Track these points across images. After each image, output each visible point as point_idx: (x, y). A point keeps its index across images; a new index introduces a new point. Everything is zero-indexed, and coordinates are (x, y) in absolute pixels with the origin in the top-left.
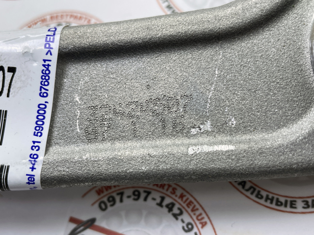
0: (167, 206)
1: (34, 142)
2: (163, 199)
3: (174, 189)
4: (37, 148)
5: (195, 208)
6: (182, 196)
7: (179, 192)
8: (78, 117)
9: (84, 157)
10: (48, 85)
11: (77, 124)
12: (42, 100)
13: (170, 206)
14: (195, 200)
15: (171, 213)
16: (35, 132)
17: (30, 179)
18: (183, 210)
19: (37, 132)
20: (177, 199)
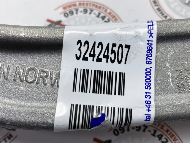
0: (158, 136)
1: (146, 93)
2: (155, 131)
3: (163, 126)
4: (149, 97)
5: (176, 139)
6: (167, 131)
7: (166, 128)
8: (170, 77)
9: (181, 102)
10: (151, 56)
11: (171, 81)
12: (148, 66)
13: (160, 136)
14: (176, 134)
15: (161, 141)
16: (146, 87)
17: (147, 117)
18: (168, 139)
19: (147, 86)
20: (164, 132)
